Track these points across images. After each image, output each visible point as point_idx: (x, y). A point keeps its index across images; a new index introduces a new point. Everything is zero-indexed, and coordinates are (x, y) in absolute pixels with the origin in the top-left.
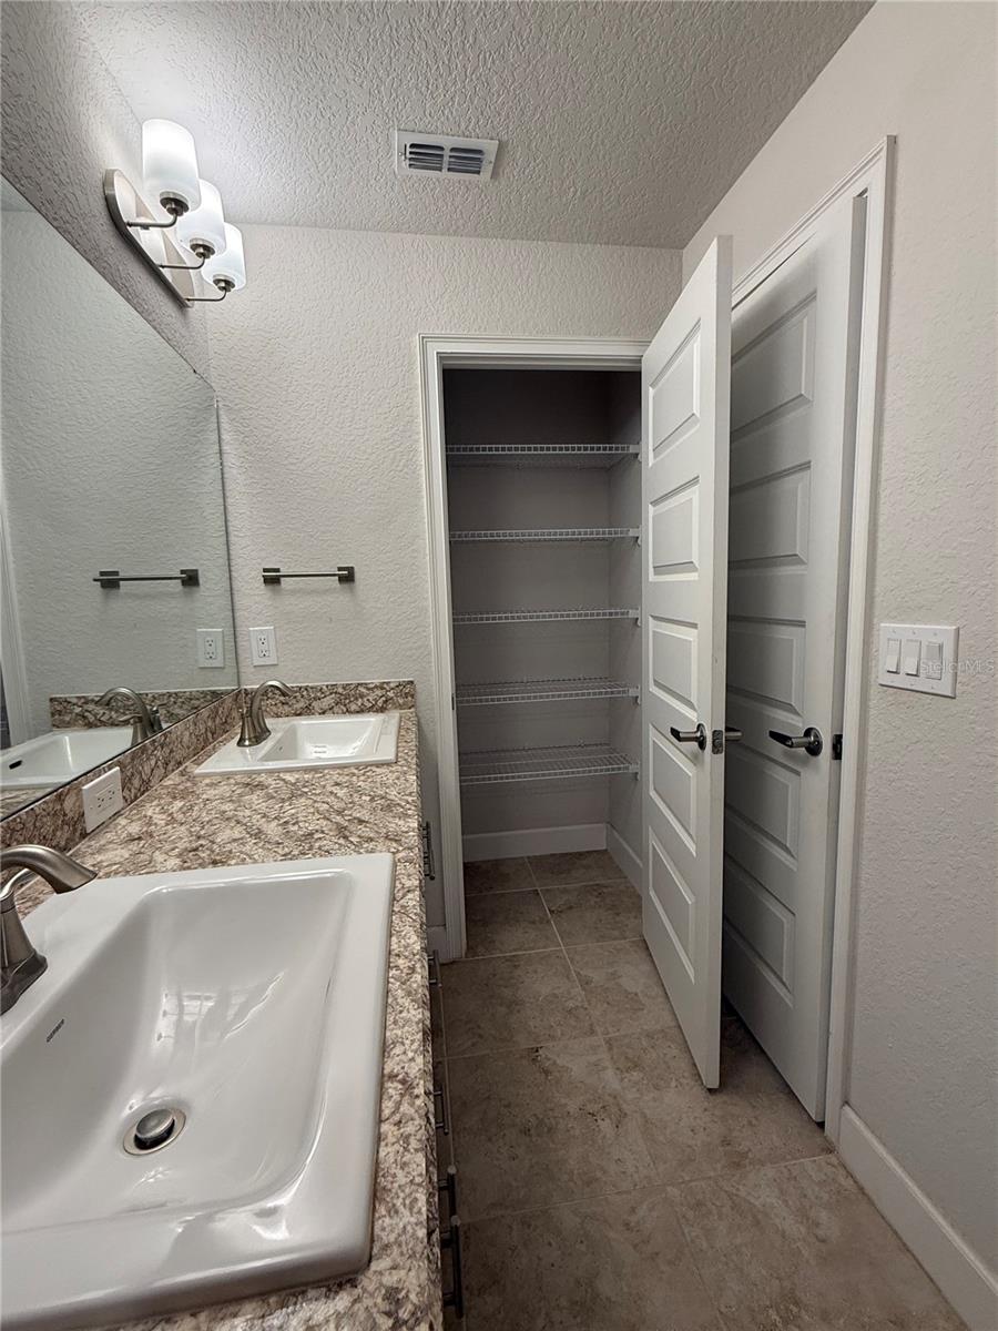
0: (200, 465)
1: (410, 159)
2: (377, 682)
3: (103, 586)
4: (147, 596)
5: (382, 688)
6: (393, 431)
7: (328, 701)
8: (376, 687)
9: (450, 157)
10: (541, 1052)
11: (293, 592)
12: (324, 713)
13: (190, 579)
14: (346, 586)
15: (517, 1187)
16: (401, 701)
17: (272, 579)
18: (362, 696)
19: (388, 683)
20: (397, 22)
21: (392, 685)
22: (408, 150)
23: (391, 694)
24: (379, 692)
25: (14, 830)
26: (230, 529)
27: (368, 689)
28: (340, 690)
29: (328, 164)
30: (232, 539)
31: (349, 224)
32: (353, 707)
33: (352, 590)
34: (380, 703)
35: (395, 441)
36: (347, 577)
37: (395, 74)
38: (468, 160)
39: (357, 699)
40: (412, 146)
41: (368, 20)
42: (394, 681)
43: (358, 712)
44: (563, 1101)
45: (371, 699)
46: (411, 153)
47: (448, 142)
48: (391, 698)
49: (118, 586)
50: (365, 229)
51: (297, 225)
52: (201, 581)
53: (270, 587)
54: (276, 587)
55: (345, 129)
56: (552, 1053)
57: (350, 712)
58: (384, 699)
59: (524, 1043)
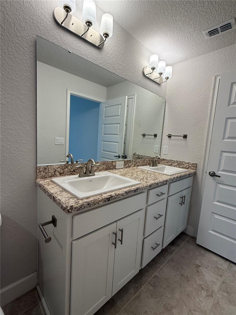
0: (161, 114)
1: (209, 35)
2: (187, 162)
3: (143, 136)
4: (149, 138)
5: (188, 164)
6: (203, 101)
7: (176, 164)
8: (187, 163)
9: (220, 29)
10: (200, 267)
11: (173, 139)
12: (174, 166)
13: (155, 136)
14: (185, 139)
15: (171, 281)
16: (192, 168)
17: (170, 136)
18: (183, 165)
19: (190, 163)
20: (194, 12)
21: (191, 163)
22: (208, 34)
23: (190, 166)
24: (187, 165)
25: (105, 163)
26: (164, 126)
27: (185, 163)
28: (179, 162)
29: (190, 45)
30: (164, 128)
31: (200, 54)
32: (181, 167)
33: (186, 140)
34: (187, 167)
35: (203, 104)
36: (185, 137)
37: (198, 21)
38: (227, 27)
39: (182, 165)
40: (208, 32)
41: (188, 16)
42: (192, 162)
43: (182, 168)
44: (197, 279)
45: (185, 166)
46: (209, 34)
47: (218, 27)
48: (190, 167)
49: (145, 136)
50: (205, 54)
51: (188, 59)
52: (157, 136)
53: (169, 138)
54: (170, 138)
55: (191, 37)
56: (203, 270)
57: (180, 167)
58: (188, 166)
59: (197, 262)
